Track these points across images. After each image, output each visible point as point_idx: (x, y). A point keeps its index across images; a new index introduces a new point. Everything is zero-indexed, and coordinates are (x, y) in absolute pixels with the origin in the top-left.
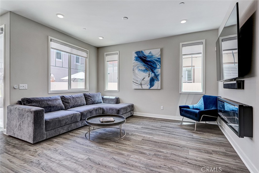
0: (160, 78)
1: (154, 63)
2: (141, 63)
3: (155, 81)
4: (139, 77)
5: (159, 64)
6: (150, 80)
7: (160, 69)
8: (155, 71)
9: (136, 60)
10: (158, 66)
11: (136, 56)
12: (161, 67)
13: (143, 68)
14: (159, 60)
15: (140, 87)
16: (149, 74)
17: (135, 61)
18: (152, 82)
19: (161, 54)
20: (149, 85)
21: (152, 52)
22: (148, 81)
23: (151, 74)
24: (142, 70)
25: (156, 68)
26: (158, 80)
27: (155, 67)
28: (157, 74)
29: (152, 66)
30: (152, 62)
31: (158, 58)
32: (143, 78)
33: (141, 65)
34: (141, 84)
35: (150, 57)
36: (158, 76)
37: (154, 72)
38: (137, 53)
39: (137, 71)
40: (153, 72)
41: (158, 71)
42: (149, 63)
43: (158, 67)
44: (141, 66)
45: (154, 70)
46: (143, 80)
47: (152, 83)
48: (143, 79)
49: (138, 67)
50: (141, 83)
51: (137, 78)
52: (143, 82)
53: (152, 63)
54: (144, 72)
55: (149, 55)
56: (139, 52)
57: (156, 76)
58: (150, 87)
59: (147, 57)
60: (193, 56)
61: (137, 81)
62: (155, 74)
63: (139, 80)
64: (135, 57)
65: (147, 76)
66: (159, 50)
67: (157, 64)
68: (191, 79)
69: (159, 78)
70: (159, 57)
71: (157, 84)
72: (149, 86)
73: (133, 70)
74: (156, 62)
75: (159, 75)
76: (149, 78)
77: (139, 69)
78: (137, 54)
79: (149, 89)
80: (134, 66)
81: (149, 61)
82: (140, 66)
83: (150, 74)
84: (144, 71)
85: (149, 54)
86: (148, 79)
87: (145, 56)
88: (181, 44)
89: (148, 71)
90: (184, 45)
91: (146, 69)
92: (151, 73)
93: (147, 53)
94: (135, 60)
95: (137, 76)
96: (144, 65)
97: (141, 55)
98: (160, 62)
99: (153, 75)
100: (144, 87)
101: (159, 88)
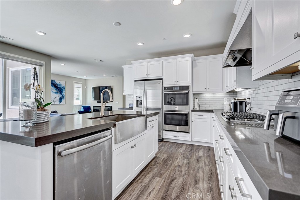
1: (62, 89)
3: (63, 99)
4: (52, 96)
8: (62, 94)
13: (55, 91)
14: (64, 88)
18: (61, 100)
19: (65, 85)
21: (61, 82)
25: (63, 92)
26: (64, 99)
28: (63, 95)
29: (61, 91)
32: (55, 97)
33: (53, 89)
34: (54, 101)
35: (60, 85)
38: (51, 81)
39: (51, 93)
40: (61, 94)
41: (64, 94)
42: (59, 89)
43: (64, 91)
49: (52, 90)
52: (55, 100)
54: (56, 94)
56: (53, 80)
57: (63, 97)
58: (60, 103)
60: (78, 88)
62: (62, 95)
63: (52, 98)
64: (51, 84)
65: (58, 96)
66: (65, 82)
68: (78, 99)
69: (65, 97)
70: (65, 86)
71: (63, 101)
74: (63, 88)
75: (64, 96)
76: (59, 98)
81: (59, 87)
84: (56, 93)
86: (58, 98)
88: (74, 82)
90: (75, 83)
91: (57, 92)
92: (60, 94)
93: (57, 82)
96: (56, 89)
97: (54, 82)
98: (65, 89)
99: (61, 96)
100: (56, 103)
101: (65, 103)
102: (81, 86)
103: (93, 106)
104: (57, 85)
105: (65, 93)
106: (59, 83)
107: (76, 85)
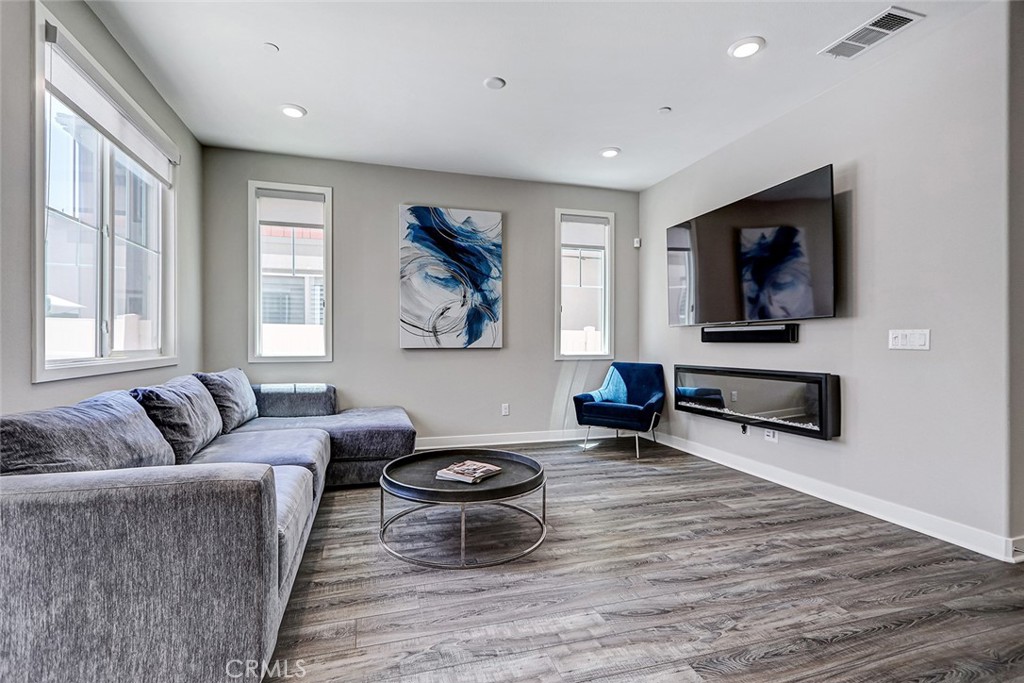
0: (501, 310)
1: (481, 259)
2: (434, 253)
3: (486, 321)
4: (425, 303)
5: (497, 263)
6: (468, 316)
7: (500, 283)
8: (484, 286)
9: (415, 239)
10: (494, 269)
11: (415, 221)
12: (503, 276)
13: (442, 272)
14: (498, 251)
15: (431, 342)
16: (464, 297)
17: (408, 243)
18: (475, 322)
19: (504, 233)
20: (464, 334)
21: (473, 220)
22: (462, 319)
23: (472, 294)
24: (437, 278)
25: (488, 276)
26: (494, 318)
27: (484, 271)
28: (491, 296)
29: (475, 269)
30: (474, 255)
31: (494, 245)
32: (442, 306)
33: (432, 260)
34: (435, 332)
35: (469, 237)
36: (494, 304)
37: (480, 291)
38: (417, 211)
39: (416, 281)
40: (478, 288)
41: (493, 287)
42: (465, 259)
43: (495, 272)
44: (434, 264)
45: (482, 283)
46: (442, 314)
47: (475, 326)
48: (441, 311)
49: (421, 267)
50: (434, 327)
51: (420, 306)
52: (441, 324)
53: (473, 259)
54: (446, 286)
55: (463, 227)
56: (427, 209)
57: (489, 304)
58: (470, 342)
59: (456, 232)
60: (585, 253)
61: (419, 317)
62: (484, 297)
63: (426, 315)
64: (411, 226)
65: (456, 302)
66: (498, 216)
67: (491, 265)
69: (499, 309)
70: (498, 241)
71: (490, 333)
72: (464, 338)
73: (402, 277)
74: (487, 255)
75: (496, 300)
76: (465, 311)
77: (427, 274)
78: (418, 217)
79: (465, 348)
80: (406, 261)
81: (463, 250)
82: (431, 263)
83: (468, 295)
84: (446, 283)
85: (463, 224)
86: (459, 313)
87: (451, 229)
88: (558, 212)
89: (461, 286)
90: (565, 217)
91: (453, 277)
92: (470, 291)
93: (455, 218)
94: (410, 237)
95: (420, 299)
96: (445, 261)
97: (434, 221)
98: (499, 256)
99: (477, 299)
100: (447, 341)
101: (499, 344)
102: (601, 234)
103: (678, 369)
104: (451, 232)
105: (499, 283)
106: (467, 221)
107: (569, 232)
